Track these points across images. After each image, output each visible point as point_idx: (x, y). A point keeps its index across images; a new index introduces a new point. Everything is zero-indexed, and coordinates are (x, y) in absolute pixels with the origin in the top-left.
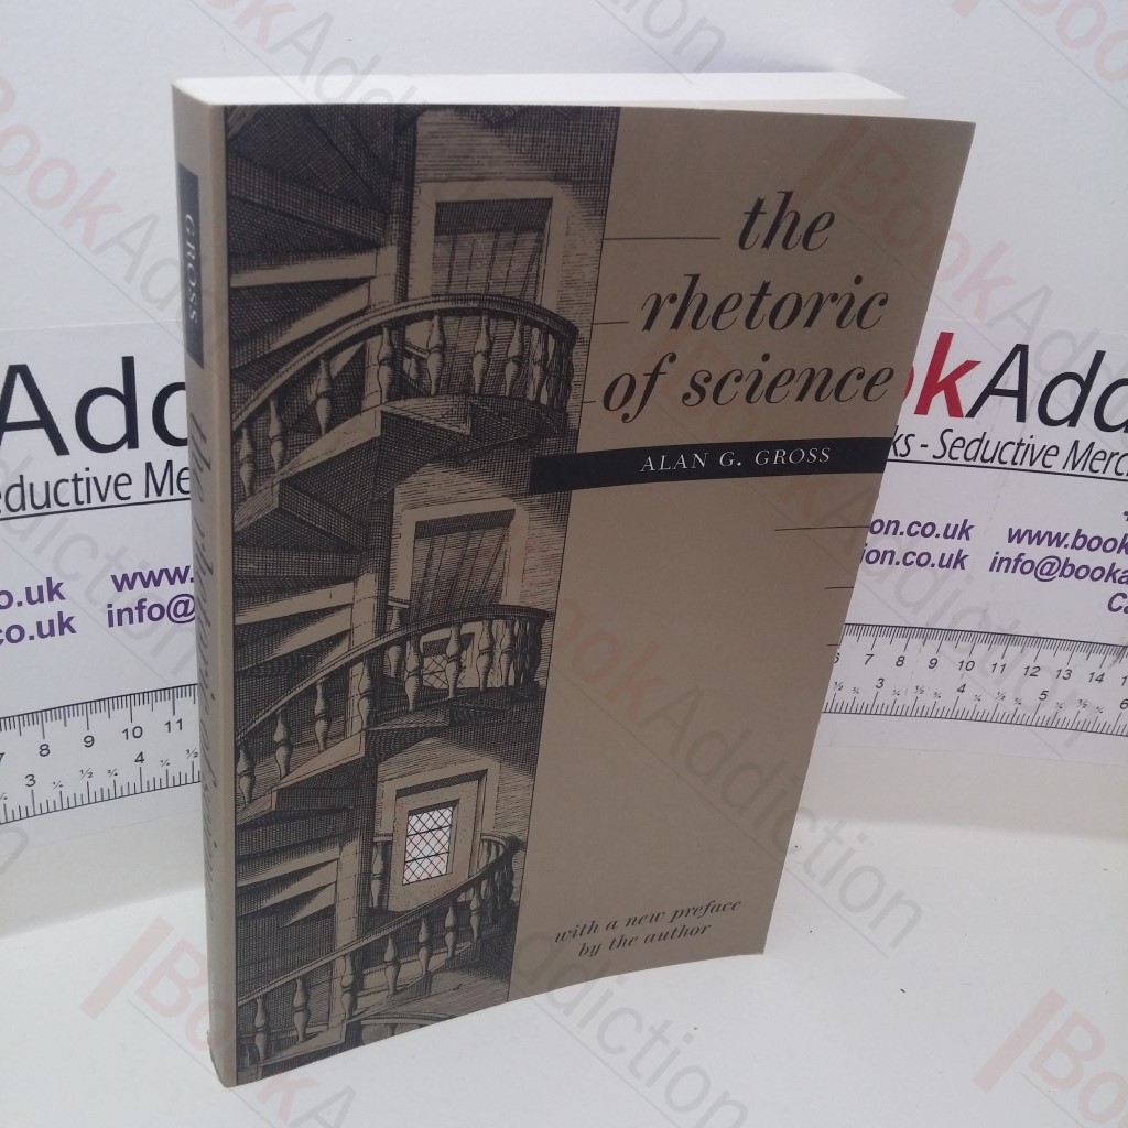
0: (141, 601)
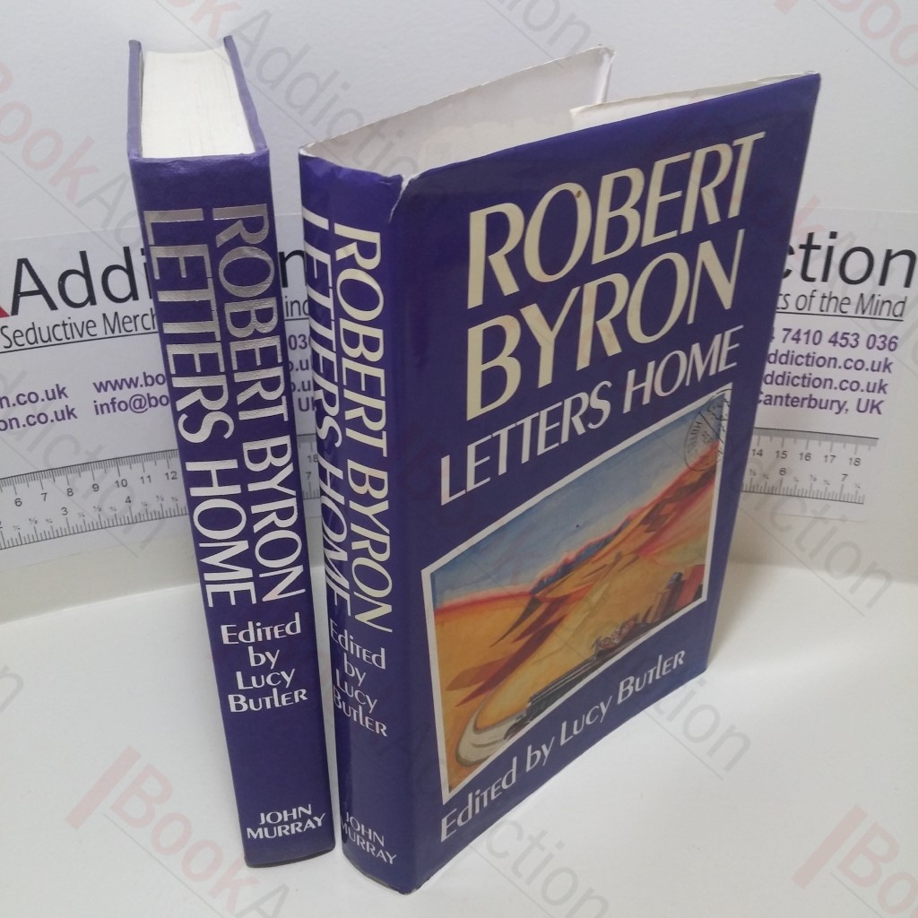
0: (113, 399)
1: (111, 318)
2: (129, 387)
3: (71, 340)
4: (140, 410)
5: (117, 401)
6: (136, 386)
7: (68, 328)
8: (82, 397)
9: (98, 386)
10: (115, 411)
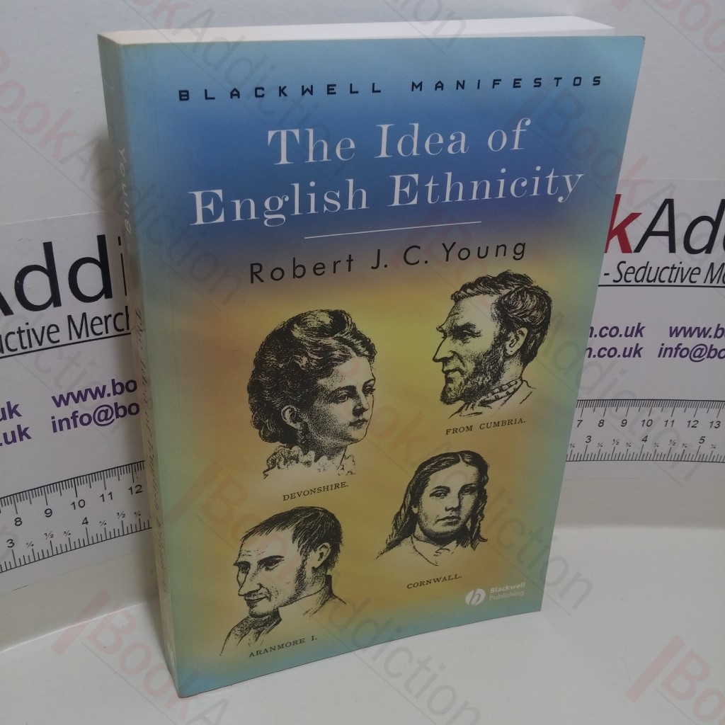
0: (74, 413)
1: (78, 321)
2: (94, 397)
3: (29, 349)
4: (105, 422)
5: (79, 414)
6: (102, 396)
7: (25, 336)
8: (36, 414)
9: (58, 400)
10: (76, 426)
